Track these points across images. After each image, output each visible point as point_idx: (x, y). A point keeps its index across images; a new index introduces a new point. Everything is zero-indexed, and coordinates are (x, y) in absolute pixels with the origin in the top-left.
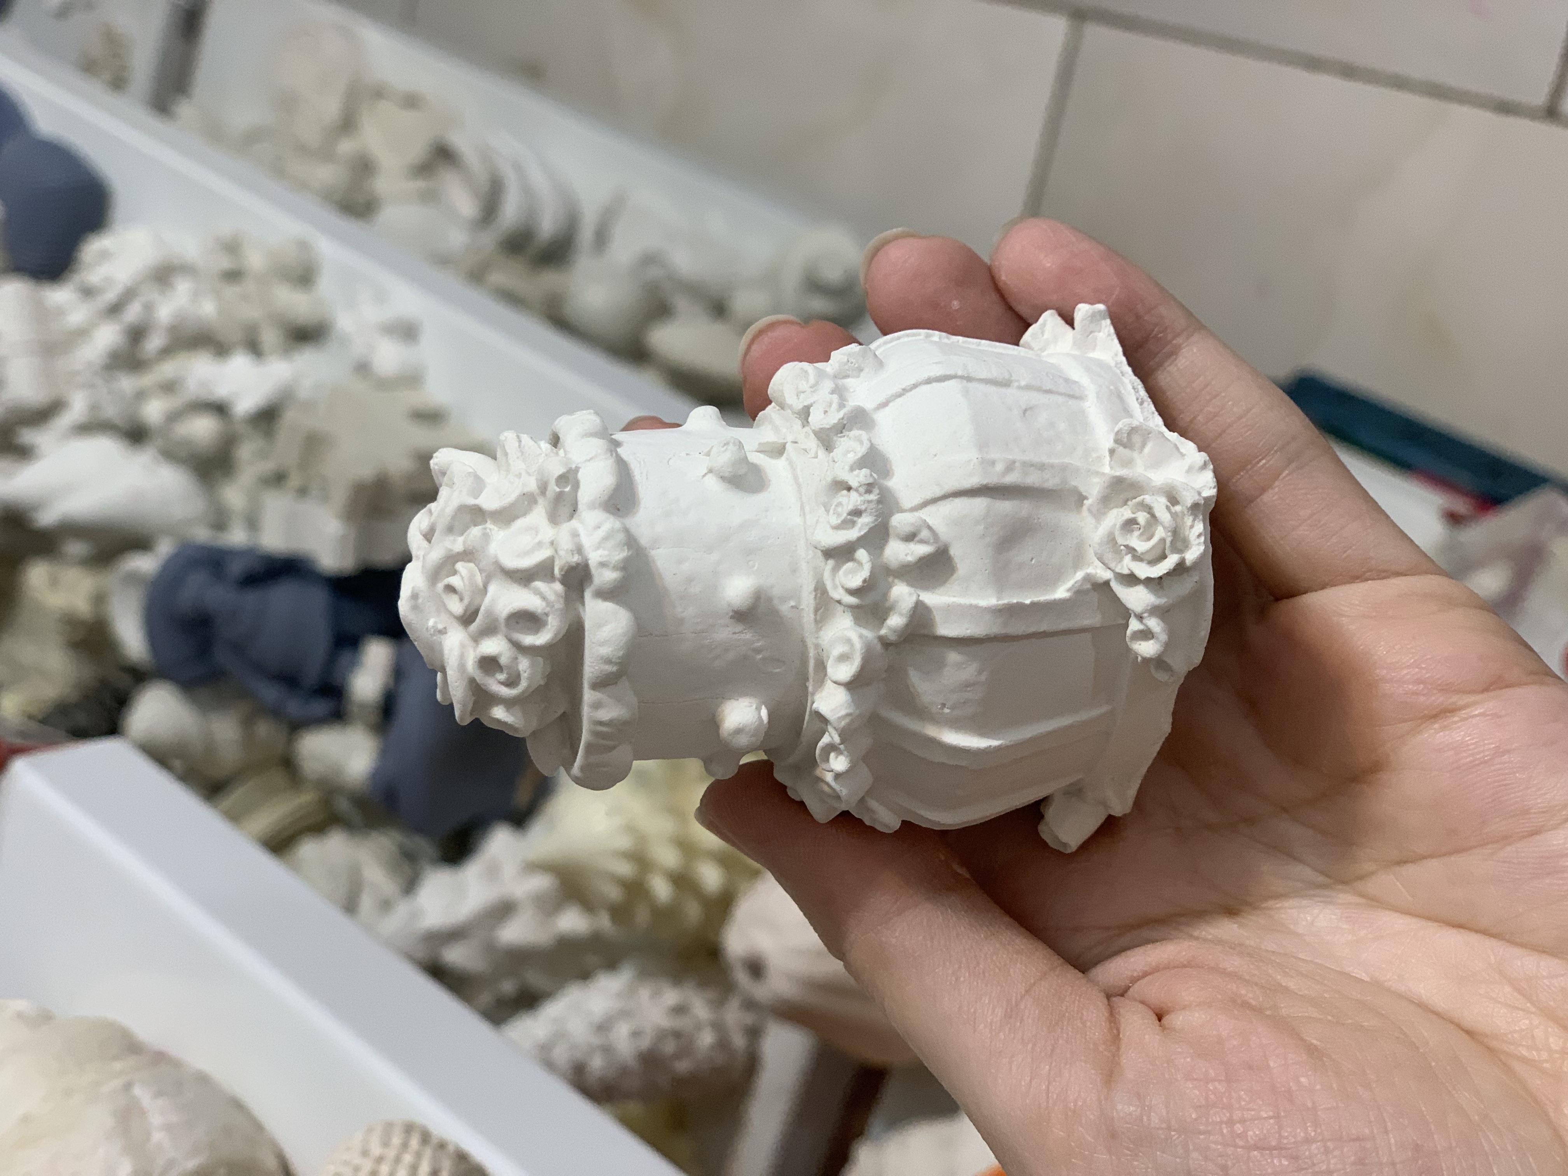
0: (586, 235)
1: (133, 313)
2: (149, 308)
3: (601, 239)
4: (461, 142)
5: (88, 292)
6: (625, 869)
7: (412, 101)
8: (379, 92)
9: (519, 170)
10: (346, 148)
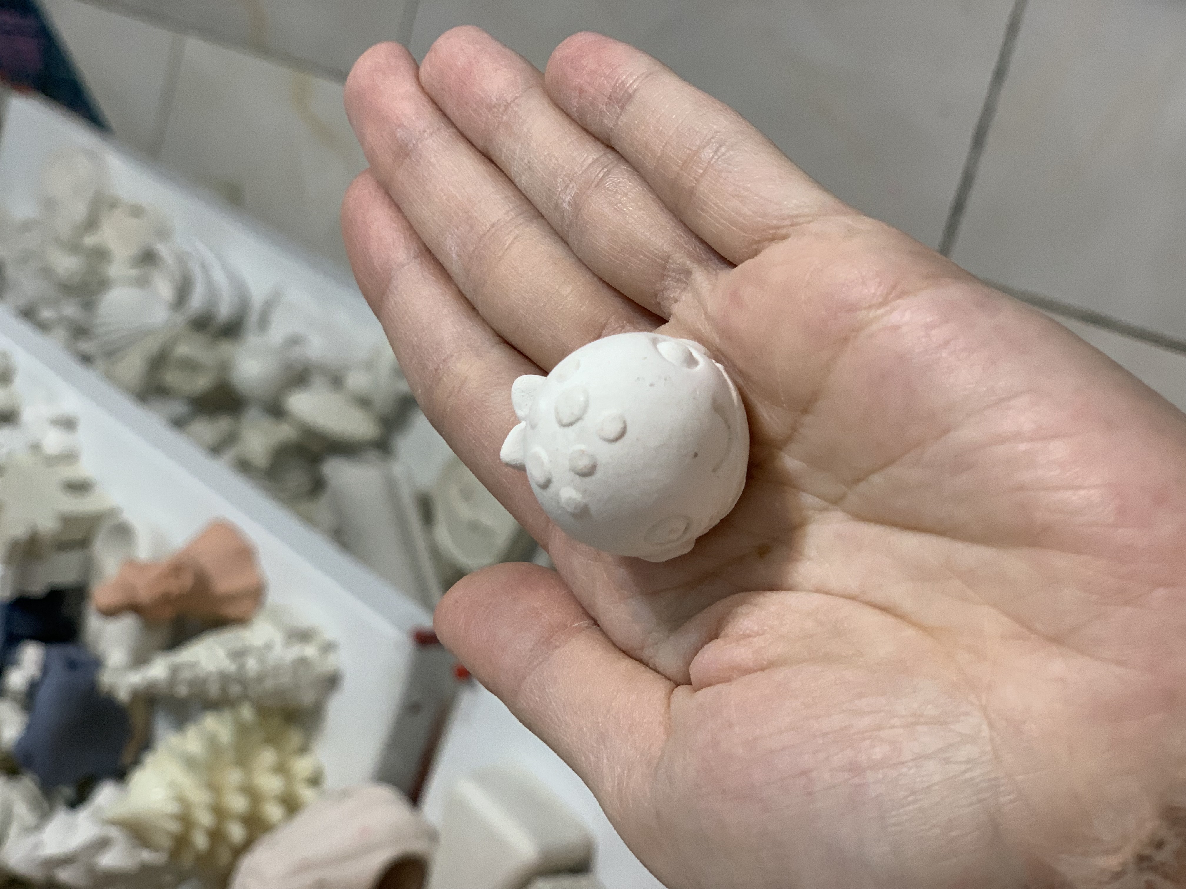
0: (253, 318)
3: (264, 323)
4: (163, 249)
6: (174, 827)
7: (137, 211)
8: (114, 204)
9: (205, 268)
10: (90, 240)
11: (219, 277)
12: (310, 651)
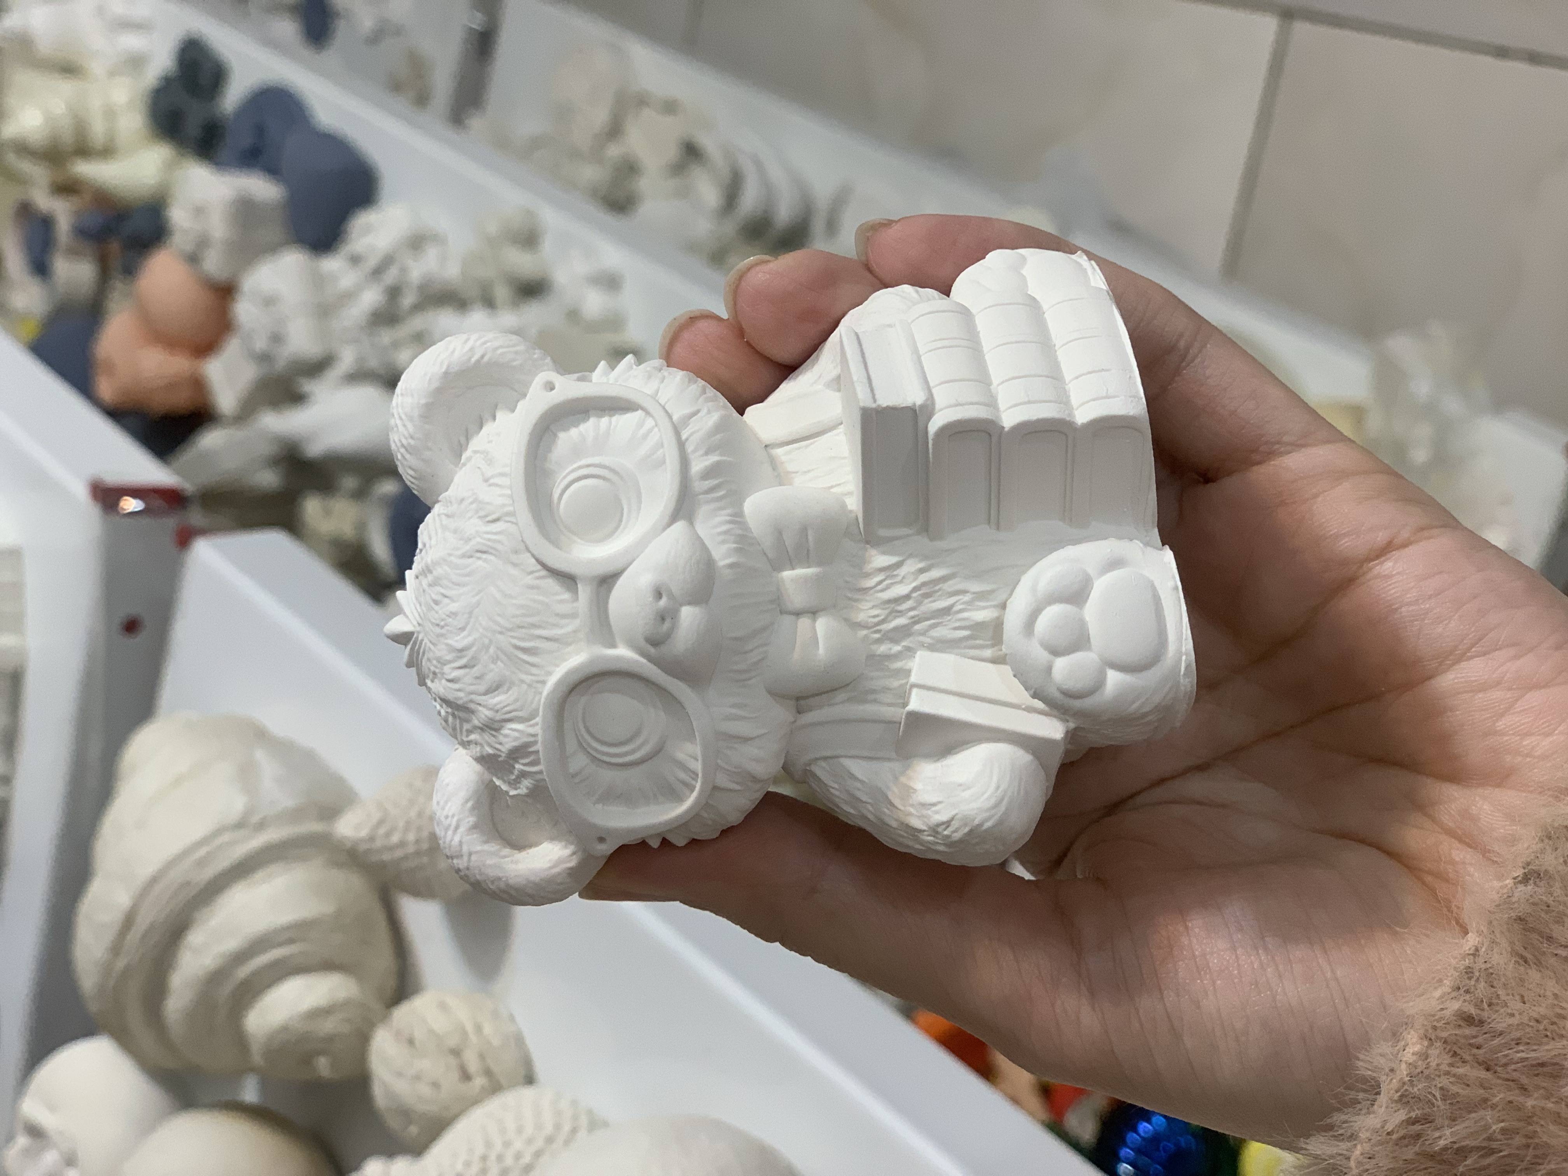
0: (819, 224)
1: (391, 276)
2: (404, 270)
3: (832, 228)
4: (705, 140)
5: (355, 260)
7: (670, 107)
8: (642, 101)
9: (759, 164)
10: (614, 151)
11: (776, 174)
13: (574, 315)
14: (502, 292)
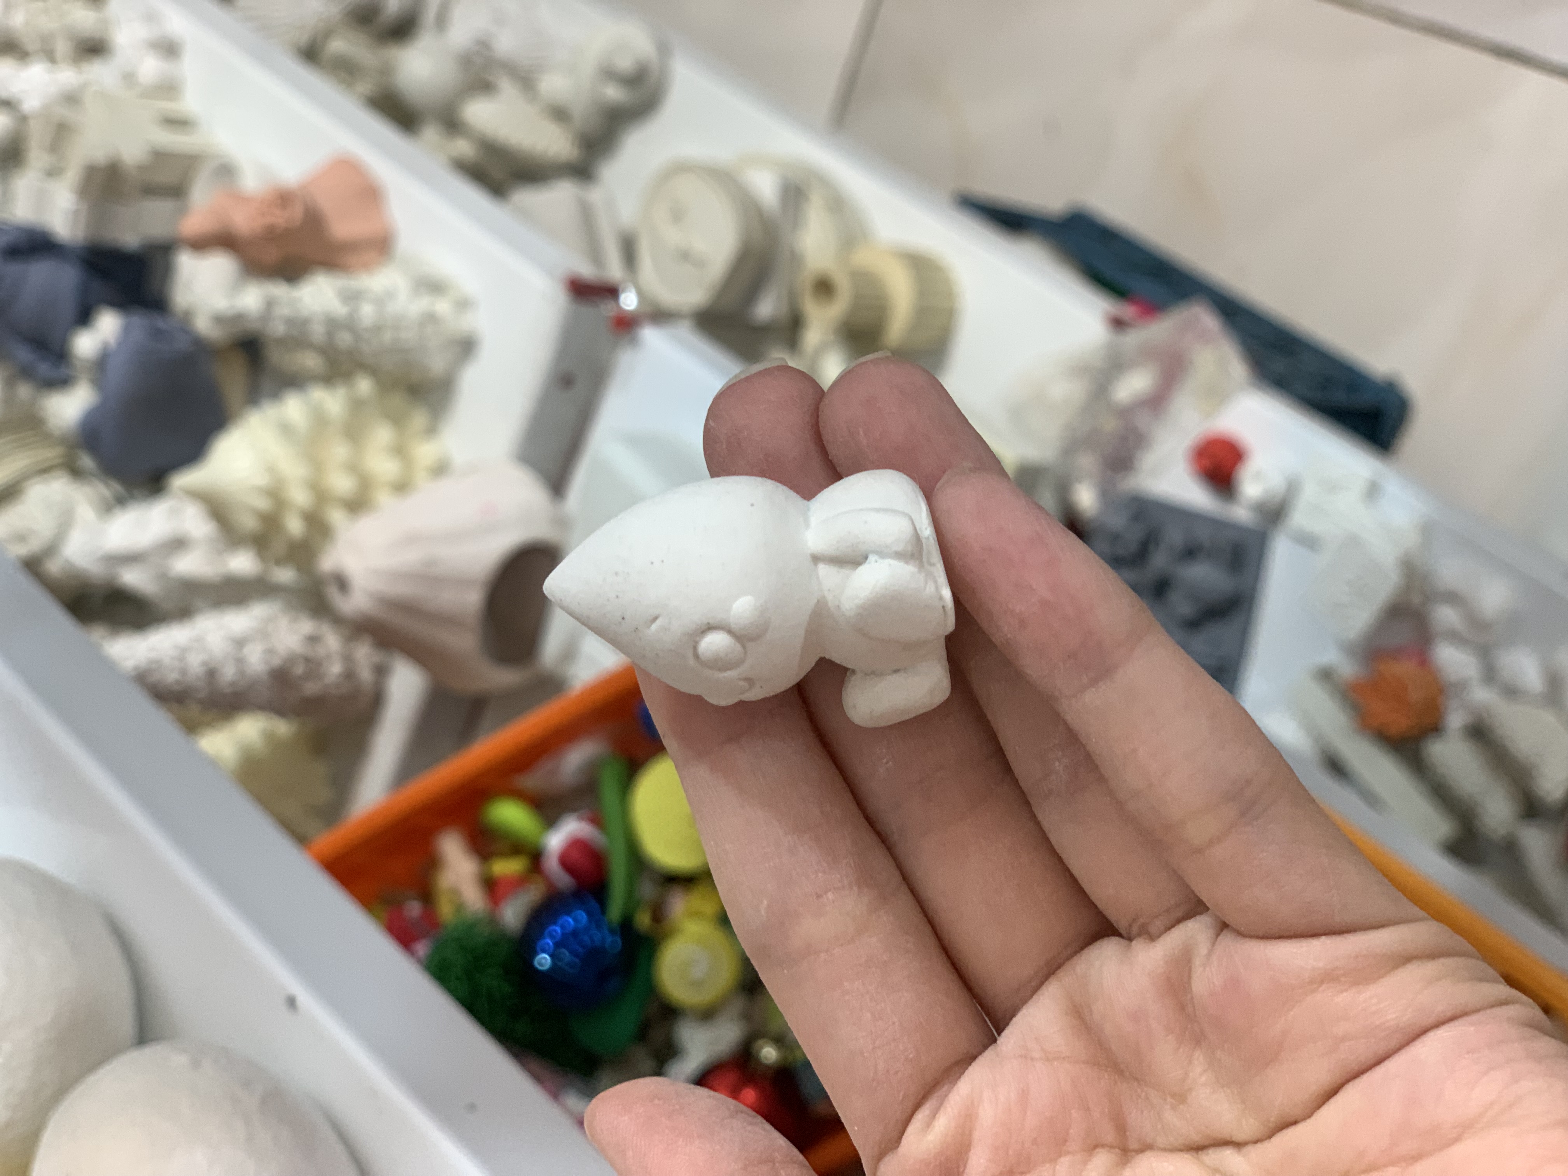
0: (431, 12)
6: (262, 504)
12: (442, 307)
13: (129, 78)
14: (62, 47)
